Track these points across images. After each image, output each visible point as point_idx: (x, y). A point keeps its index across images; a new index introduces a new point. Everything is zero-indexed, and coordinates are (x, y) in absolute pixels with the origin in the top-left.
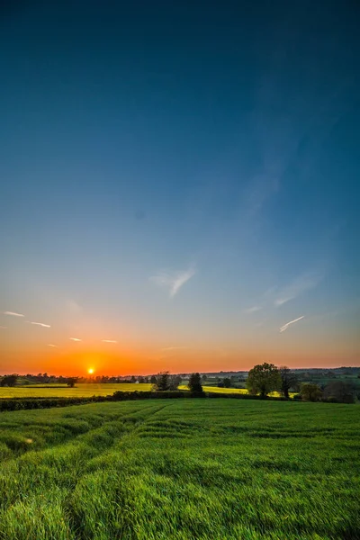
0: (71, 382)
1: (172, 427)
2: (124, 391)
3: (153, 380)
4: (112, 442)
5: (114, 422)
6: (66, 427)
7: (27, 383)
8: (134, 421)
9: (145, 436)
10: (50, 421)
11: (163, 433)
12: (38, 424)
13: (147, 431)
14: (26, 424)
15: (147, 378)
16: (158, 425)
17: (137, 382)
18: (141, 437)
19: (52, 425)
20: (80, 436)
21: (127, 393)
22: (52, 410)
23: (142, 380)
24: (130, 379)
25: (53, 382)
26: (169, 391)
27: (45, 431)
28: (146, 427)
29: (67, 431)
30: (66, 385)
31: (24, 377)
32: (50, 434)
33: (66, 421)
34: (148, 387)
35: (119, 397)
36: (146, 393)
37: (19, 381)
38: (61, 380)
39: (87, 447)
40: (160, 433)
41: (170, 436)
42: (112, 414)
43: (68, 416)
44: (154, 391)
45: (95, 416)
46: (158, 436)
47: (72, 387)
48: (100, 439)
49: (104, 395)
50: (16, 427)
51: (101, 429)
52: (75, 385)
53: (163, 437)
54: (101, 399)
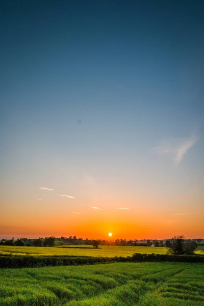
0: (96, 244)
1: (194, 290)
2: (142, 253)
3: (168, 243)
4: (138, 299)
5: (137, 281)
6: (97, 282)
7: (62, 244)
8: (155, 281)
9: (168, 296)
10: (84, 277)
11: (185, 295)
12: (75, 278)
13: (169, 291)
14: (66, 278)
15: (161, 242)
16: (179, 287)
17: (153, 246)
18: (164, 296)
19: (86, 280)
20: (109, 291)
21: (145, 255)
22: (85, 267)
23: (157, 244)
24: (146, 242)
25: (81, 244)
26: (185, 255)
27: (81, 284)
28: (167, 288)
29: (99, 285)
30: (92, 246)
31: (59, 239)
32: (86, 287)
33: (97, 277)
34: (164, 251)
35: (138, 258)
36: (162, 256)
37: (56, 242)
38: (87, 242)
39: (117, 301)
40: (182, 294)
41: (193, 299)
42: (135, 273)
43: (97, 273)
44: (170, 254)
45: (119, 275)
46: (181, 298)
47: (97, 248)
48: (126, 295)
49: (125, 256)
50: (59, 279)
51: (126, 286)
52: (99, 246)
53: (186, 298)
54: (122, 260)
